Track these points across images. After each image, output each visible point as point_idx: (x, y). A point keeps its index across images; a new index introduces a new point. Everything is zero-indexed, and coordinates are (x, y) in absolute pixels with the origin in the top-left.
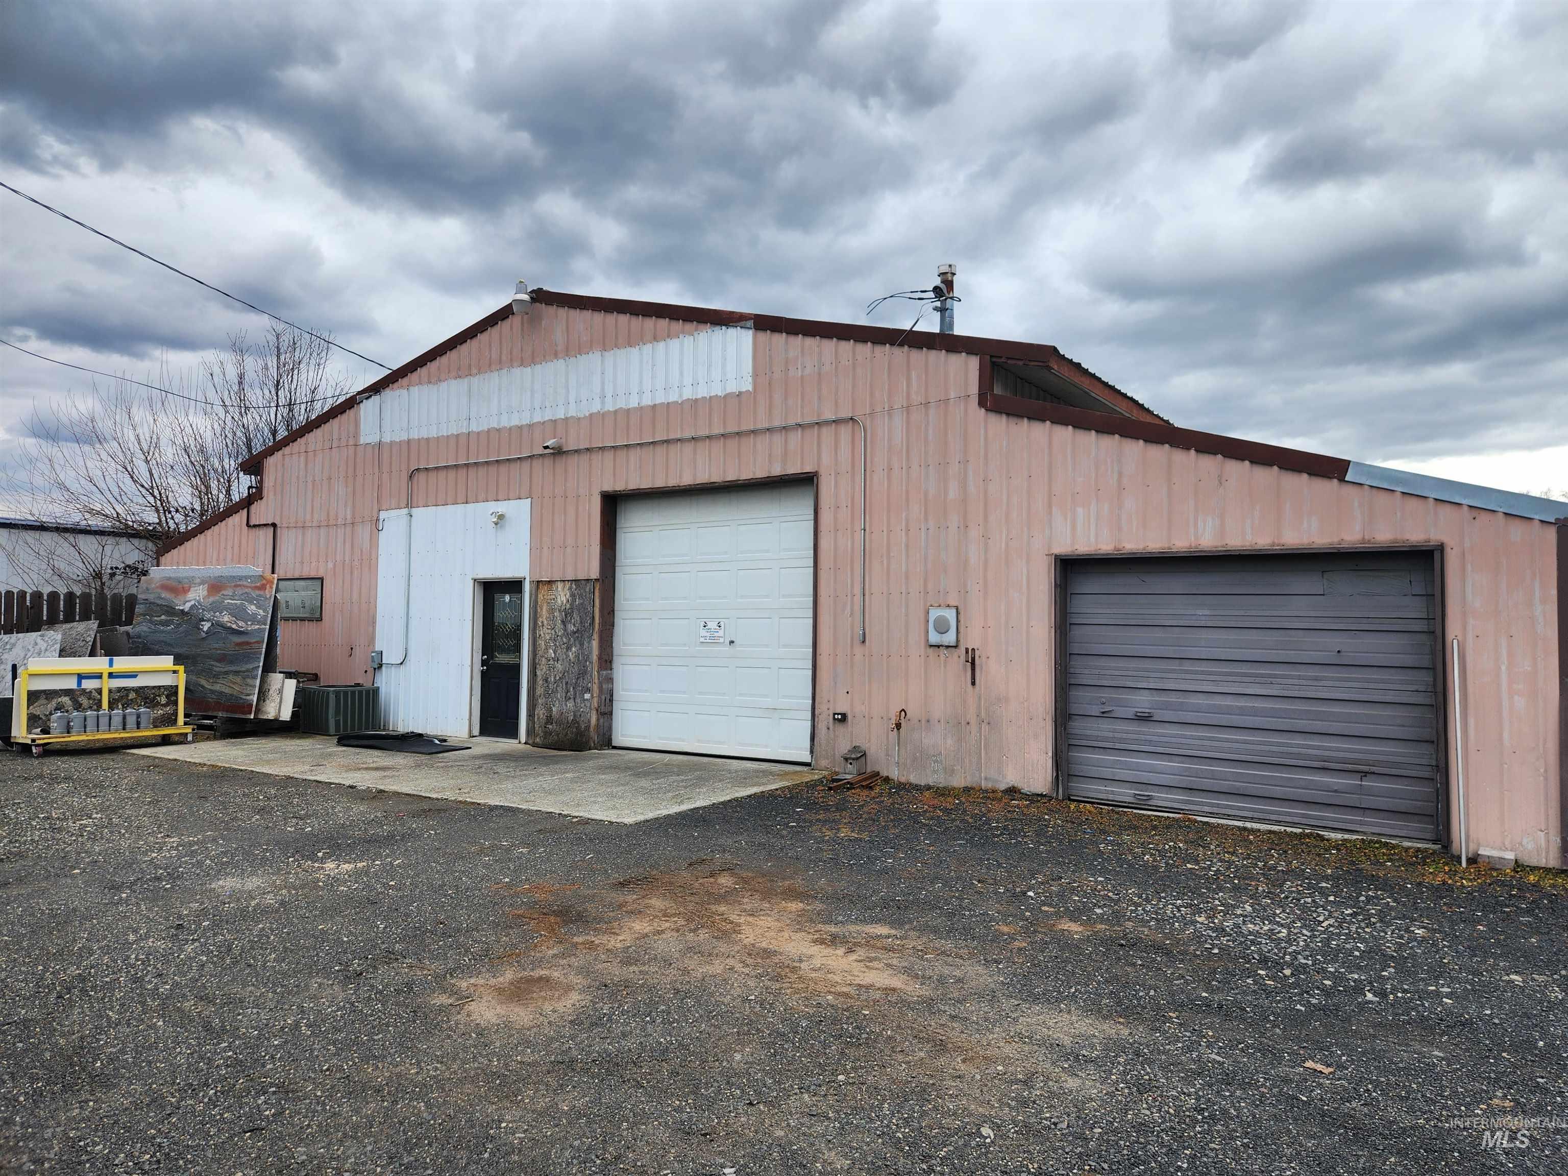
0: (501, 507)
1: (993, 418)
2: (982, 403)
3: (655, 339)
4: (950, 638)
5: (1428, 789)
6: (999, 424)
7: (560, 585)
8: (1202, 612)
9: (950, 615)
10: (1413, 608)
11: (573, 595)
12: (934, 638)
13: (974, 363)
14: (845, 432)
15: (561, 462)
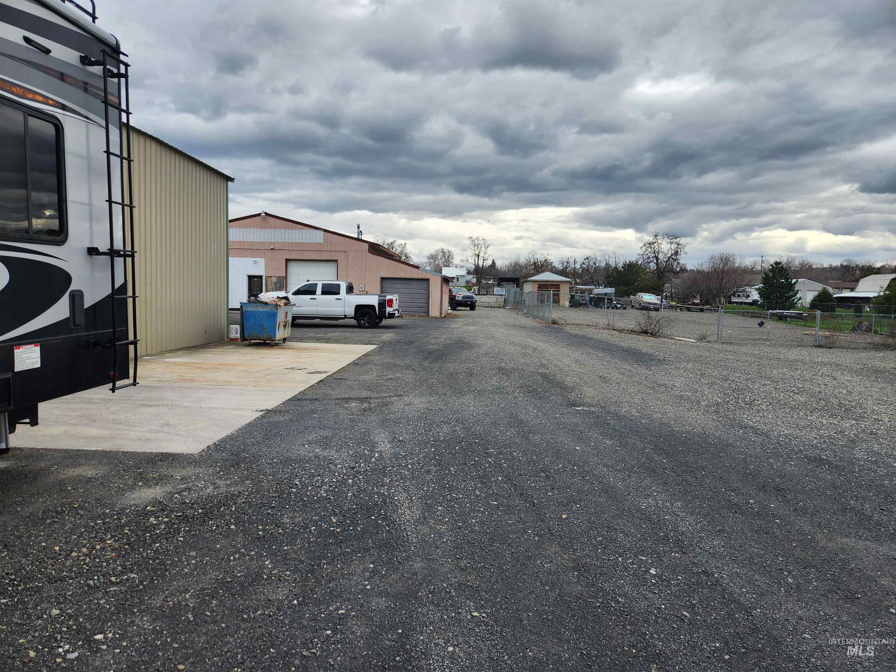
0: (256, 259)
1: (371, 254)
2: (369, 252)
3: (299, 229)
4: (363, 289)
5: (427, 309)
6: (372, 256)
7: (274, 277)
8: (401, 286)
9: (363, 286)
10: (426, 286)
11: (277, 280)
12: (360, 289)
13: (367, 245)
14: (343, 253)
15: (273, 251)
